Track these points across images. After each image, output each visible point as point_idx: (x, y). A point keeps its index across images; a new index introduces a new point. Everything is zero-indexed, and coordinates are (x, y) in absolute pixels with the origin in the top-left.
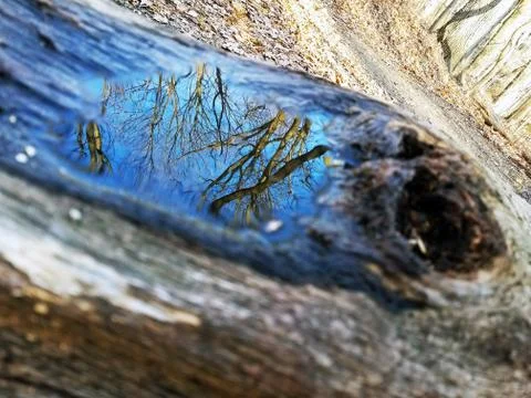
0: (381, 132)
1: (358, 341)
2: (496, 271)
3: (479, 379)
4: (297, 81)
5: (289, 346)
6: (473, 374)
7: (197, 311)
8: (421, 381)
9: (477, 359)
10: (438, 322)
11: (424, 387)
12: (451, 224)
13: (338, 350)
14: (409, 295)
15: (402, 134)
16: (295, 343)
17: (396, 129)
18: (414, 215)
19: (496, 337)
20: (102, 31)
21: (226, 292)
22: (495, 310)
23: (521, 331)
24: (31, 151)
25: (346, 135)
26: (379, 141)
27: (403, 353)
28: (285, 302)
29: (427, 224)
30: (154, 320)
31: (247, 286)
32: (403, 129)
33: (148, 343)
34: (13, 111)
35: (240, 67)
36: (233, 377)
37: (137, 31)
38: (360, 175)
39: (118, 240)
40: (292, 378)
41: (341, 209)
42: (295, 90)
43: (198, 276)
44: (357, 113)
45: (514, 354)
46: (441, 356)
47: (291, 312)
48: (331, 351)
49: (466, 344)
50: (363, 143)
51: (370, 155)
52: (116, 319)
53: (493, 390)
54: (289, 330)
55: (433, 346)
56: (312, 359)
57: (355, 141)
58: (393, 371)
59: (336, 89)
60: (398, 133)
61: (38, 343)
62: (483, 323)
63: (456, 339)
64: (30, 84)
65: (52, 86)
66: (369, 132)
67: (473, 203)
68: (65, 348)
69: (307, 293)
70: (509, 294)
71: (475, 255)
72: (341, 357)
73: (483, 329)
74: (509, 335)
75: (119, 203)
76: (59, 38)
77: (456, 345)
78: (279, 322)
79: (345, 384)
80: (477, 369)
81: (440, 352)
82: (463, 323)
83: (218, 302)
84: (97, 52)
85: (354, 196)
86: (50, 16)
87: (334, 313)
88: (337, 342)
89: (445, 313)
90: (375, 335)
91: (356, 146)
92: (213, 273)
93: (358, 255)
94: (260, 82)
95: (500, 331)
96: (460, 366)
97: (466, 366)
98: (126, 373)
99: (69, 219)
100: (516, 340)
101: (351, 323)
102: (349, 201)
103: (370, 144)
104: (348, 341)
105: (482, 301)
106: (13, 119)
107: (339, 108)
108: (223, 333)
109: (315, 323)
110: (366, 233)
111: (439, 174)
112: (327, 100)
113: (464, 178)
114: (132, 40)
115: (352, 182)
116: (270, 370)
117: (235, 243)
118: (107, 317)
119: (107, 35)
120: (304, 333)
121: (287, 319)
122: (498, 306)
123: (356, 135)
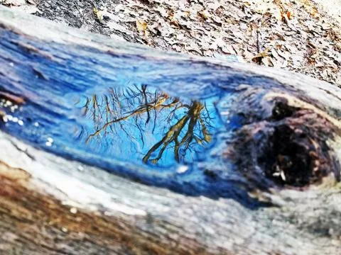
0: (259, 103)
1: (230, 222)
2: (323, 185)
3: (308, 244)
4: (199, 69)
5: (191, 224)
6: (304, 242)
7: (144, 208)
8: (269, 243)
9: (307, 234)
10: (280, 213)
11: (271, 247)
12: (300, 160)
13: (218, 226)
14: (261, 199)
15: (274, 102)
16: (194, 222)
17: (271, 99)
18: (281, 157)
19: (319, 222)
20: (64, 59)
21: (157, 200)
22: (319, 206)
23: (336, 218)
24: (51, 140)
25: (234, 107)
26: (256, 110)
27: (256, 229)
28: (188, 204)
29: (291, 163)
30: (124, 214)
31: (168, 197)
32: (276, 98)
33: (122, 225)
34: (35, 120)
35: (156, 66)
36: (165, 241)
37: (84, 53)
38: (241, 134)
39: (102, 179)
40: (195, 240)
41: (226, 157)
42: (197, 78)
43: (142, 194)
44: (245, 89)
45: (331, 231)
46: (282, 231)
47: (191, 208)
48: (214, 226)
49: (299, 226)
50: (245, 113)
51: (251, 120)
52: (107, 213)
53: (318, 251)
54: (190, 216)
55: (276, 226)
56: (203, 229)
57: (240, 111)
58: (250, 237)
59: (230, 72)
60: (272, 102)
61: (68, 232)
62: (311, 214)
63: (291, 223)
64: (39, 103)
65: (49, 102)
66: (250, 104)
67: (316, 145)
68: (81, 235)
69: (200, 200)
70: (330, 198)
71: (315, 178)
72: (220, 229)
73: (311, 217)
74: (327, 220)
75: (98, 162)
76: (44, 70)
77: (292, 226)
78: (185, 213)
79: (223, 243)
80: (306, 239)
81: (281, 229)
82: (296, 214)
83: (153, 204)
84: (65, 75)
85: (235, 148)
86: (35, 56)
87: (215, 208)
88: (216, 222)
89: (284, 209)
90: (238, 218)
91: (241, 114)
92: (150, 192)
93: (233, 181)
94: (171, 76)
95: (322, 218)
96: (295, 237)
97: (299, 238)
98: (111, 247)
99: (79, 170)
100: (332, 222)
101: (225, 213)
102: (231, 151)
103: (250, 112)
104: (223, 222)
105: (308, 201)
106: (37, 124)
107: (231, 87)
108: (157, 219)
109: (205, 213)
110: (239, 169)
111: (295, 128)
112: (222, 82)
113: (316, 130)
114: (83, 62)
115: (235, 140)
116: (183, 236)
117: (160, 179)
118: (103, 212)
119: (69, 62)
120: (198, 217)
121: (189, 211)
122: (321, 204)
123: (241, 106)
